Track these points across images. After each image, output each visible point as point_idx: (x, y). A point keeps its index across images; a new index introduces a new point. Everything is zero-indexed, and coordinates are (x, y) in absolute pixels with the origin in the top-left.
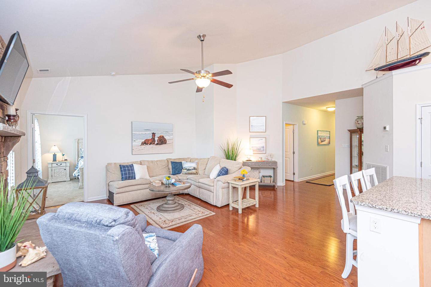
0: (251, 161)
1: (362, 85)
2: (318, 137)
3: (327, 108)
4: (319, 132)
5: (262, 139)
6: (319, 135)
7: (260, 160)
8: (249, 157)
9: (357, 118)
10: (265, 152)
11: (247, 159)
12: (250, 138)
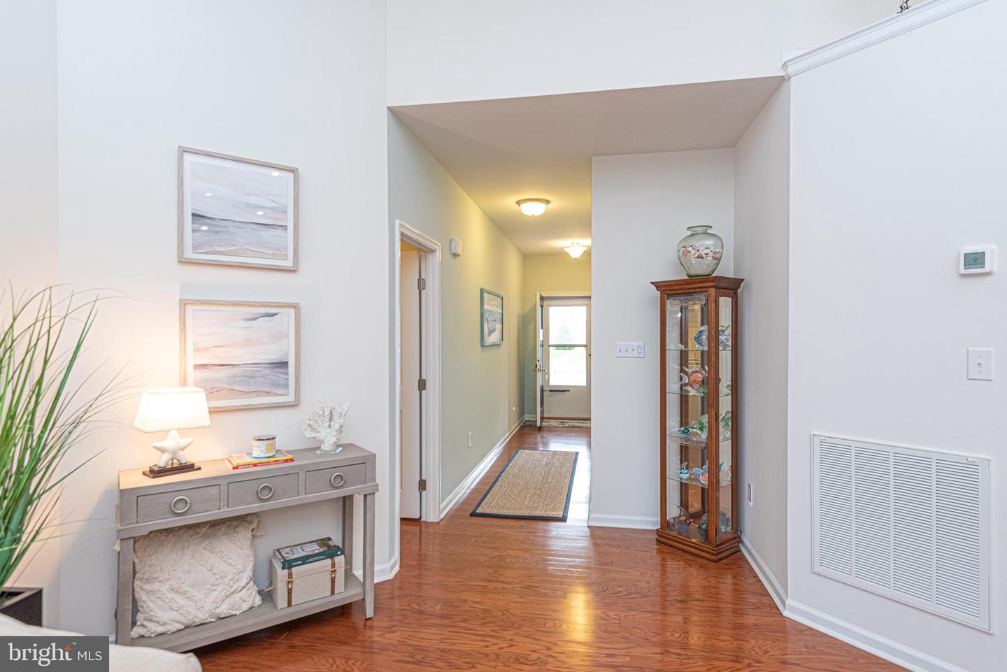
0: (190, 467)
1: (785, 65)
2: (482, 315)
3: (518, 203)
4: (486, 295)
5: (274, 315)
6: (486, 307)
7: (259, 451)
8: (170, 443)
9: (690, 233)
10: (290, 398)
11: (162, 461)
12: (184, 304)
